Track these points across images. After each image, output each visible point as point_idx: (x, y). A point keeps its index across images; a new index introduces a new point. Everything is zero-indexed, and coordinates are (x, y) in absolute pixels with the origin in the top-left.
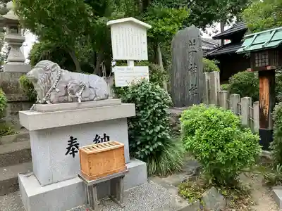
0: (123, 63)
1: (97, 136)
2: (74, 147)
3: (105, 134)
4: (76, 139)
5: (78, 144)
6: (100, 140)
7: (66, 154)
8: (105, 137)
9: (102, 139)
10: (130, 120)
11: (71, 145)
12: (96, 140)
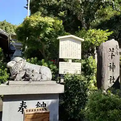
1: (38, 103)
2: (23, 108)
3: (43, 102)
4: (25, 103)
5: (26, 106)
6: (40, 105)
7: (19, 111)
8: (43, 104)
9: (41, 105)
10: (60, 95)
11: (22, 106)
12: (37, 105)
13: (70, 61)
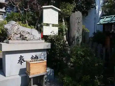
0: (48, 25)
1: (32, 56)
2: (22, 60)
3: (36, 56)
4: (23, 57)
6: (34, 58)
7: (18, 63)
10: (47, 50)
12: (32, 58)
13: (51, 25)
